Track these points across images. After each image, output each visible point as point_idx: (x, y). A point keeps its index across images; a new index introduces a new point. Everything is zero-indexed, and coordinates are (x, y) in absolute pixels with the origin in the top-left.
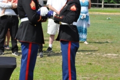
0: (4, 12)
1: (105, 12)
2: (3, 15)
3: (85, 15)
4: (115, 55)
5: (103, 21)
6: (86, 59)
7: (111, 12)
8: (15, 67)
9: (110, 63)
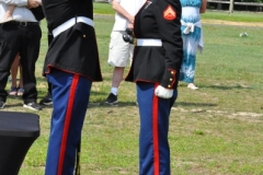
0: (11, 14)
1: (236, 20)
2: (10, 19)
3: (192, 25)
4: (255, 115)
5: (231, 41)
6: (192, 124)
7: (249, 21)
8: (36, 135)
9: (245, 132)
